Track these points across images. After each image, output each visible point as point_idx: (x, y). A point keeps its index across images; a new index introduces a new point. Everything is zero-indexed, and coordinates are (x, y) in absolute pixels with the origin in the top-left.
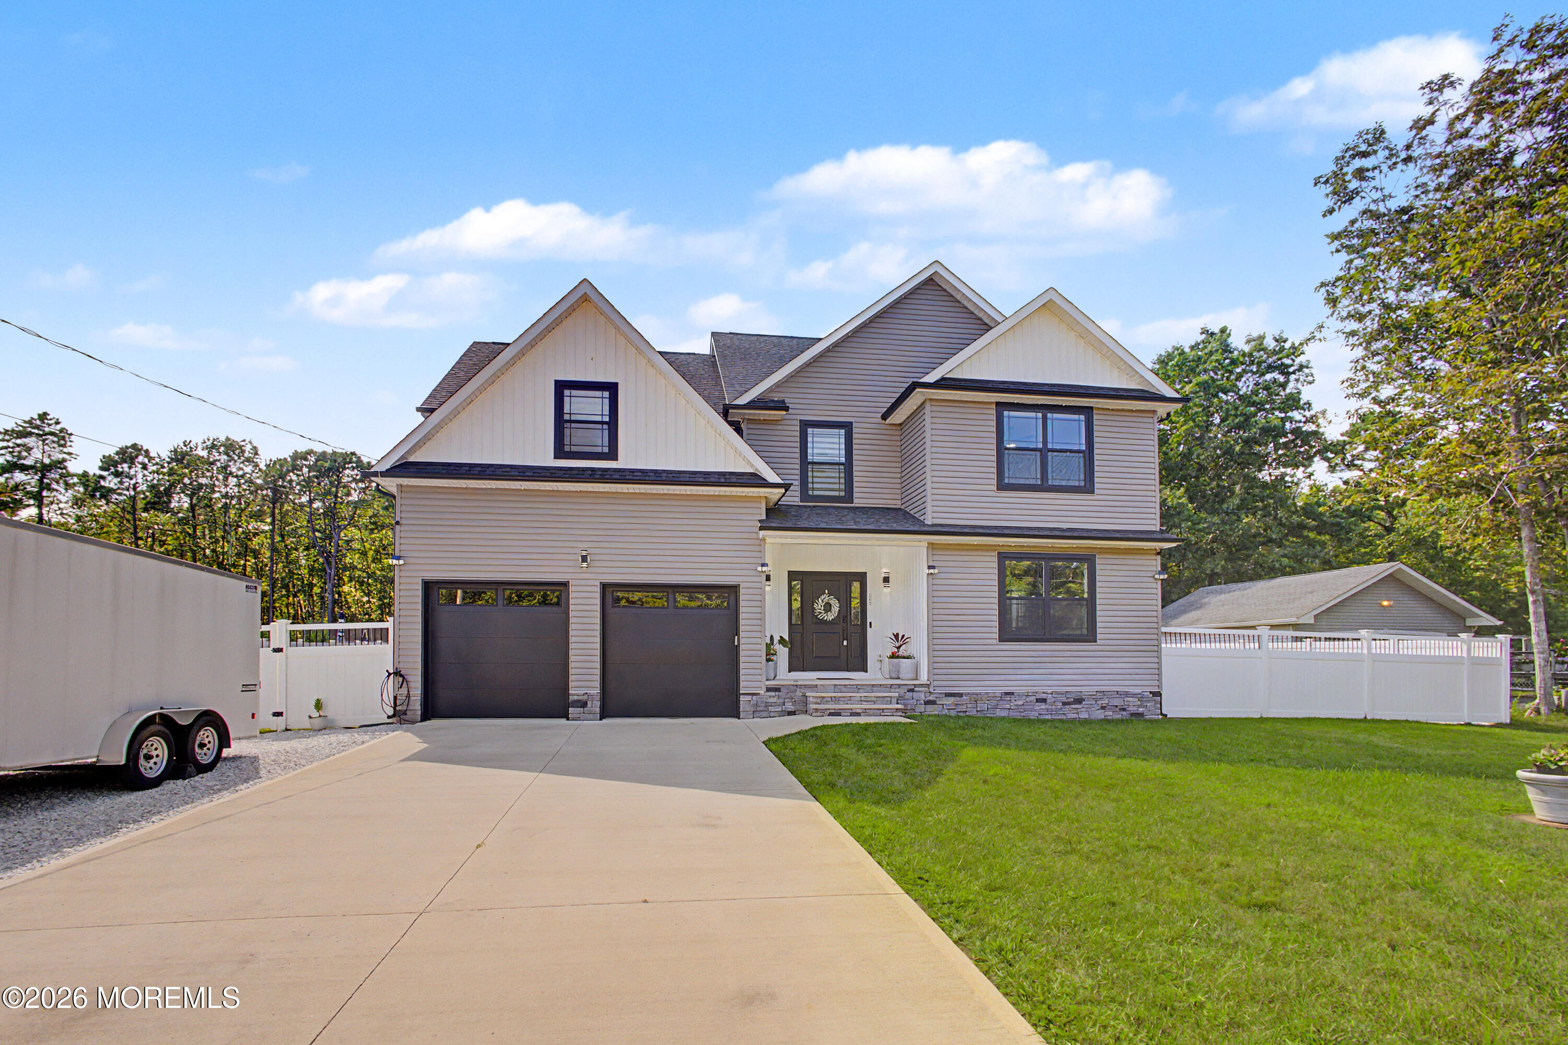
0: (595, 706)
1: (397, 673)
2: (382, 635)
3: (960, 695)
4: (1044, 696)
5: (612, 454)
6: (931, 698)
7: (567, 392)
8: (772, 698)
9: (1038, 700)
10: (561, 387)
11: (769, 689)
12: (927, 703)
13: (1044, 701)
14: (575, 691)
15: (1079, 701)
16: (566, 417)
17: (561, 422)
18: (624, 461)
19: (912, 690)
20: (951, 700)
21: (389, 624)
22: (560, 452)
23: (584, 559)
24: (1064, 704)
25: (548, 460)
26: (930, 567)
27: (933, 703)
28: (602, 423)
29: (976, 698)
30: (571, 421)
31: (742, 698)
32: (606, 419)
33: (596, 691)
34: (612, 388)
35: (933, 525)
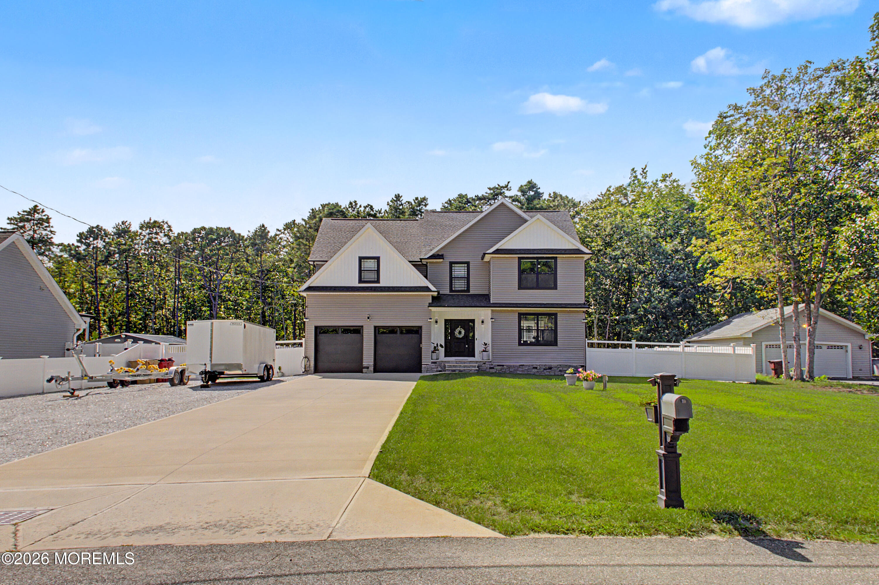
0: (372, 368)
1: (306, 357)
2: (301, 345)
3: (503, 366)
4: (536, 366)
5: (378, 281)
6: (492, 366)
7: (363, 260)
8: (433, 366)
9: (534, 368)
10: (361, 259)
11: (432, 363)
12: (490, 368)
13: (536, 368)
14: (365, 364)
15: (550, 368)
16: (362, 269)
17: (360, 271)
18: (382, 284)
19: (485, 364)
20: (500, 367)
21: (303, 341)
22: (360, 281)
23: (368, 318)
24: (544, 369)
25: (356, 284)
26: (491, 319)
27: (493, 368)
28: (375, 270)
29: (509, 367)
30: (364, 270)
31: (423, 366)
32: (376, 269)
33: (372, 363)
34: (378, 259)
35: (493, 303)
